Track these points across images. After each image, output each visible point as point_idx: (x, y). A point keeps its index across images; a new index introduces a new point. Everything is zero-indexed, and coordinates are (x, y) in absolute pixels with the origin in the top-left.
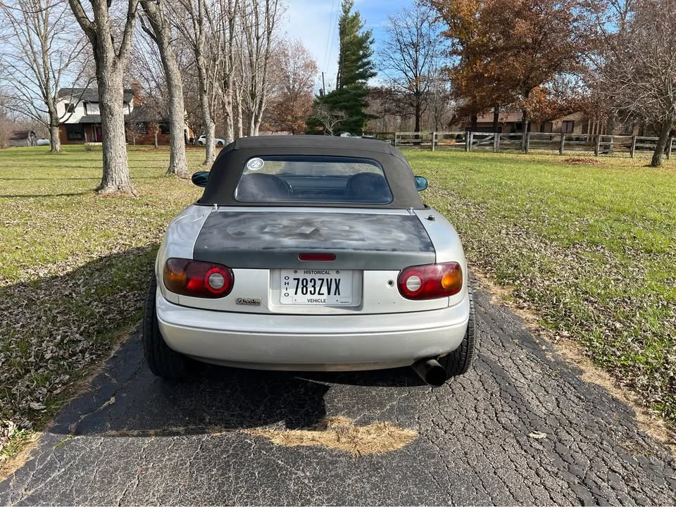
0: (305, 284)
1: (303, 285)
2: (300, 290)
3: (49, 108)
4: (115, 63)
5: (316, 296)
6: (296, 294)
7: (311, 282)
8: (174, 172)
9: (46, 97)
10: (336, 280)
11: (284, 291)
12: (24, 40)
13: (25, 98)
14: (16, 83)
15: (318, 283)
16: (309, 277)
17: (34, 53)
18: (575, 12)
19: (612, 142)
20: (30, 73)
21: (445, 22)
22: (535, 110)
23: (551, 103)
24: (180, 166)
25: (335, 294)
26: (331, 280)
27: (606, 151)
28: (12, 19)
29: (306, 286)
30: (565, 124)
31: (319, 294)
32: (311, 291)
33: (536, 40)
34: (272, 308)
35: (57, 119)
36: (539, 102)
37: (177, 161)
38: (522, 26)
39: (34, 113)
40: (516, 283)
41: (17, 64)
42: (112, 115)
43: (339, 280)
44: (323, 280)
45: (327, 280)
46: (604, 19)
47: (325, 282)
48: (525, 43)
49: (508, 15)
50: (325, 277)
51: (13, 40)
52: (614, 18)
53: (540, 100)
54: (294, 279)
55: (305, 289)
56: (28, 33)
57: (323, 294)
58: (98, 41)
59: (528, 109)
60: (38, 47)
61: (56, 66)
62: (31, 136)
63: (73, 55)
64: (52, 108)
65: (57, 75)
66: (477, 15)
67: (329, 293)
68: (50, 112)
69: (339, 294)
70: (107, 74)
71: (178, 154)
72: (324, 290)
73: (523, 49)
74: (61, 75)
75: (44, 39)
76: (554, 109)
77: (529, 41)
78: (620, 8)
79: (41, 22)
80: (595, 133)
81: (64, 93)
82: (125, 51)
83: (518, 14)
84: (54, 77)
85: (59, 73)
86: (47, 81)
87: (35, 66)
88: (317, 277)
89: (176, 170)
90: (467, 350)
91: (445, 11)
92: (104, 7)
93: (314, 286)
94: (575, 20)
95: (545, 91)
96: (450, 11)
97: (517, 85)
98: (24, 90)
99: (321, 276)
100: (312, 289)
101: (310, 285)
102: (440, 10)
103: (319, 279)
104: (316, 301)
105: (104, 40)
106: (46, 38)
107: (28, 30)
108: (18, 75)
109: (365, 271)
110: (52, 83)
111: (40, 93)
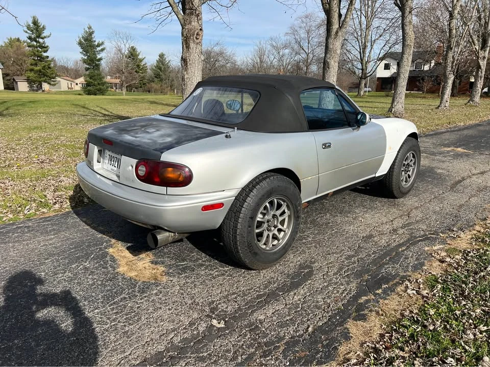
3: (362, 66)
6: (108, 164)
8: (391, 112)
9: (362, 60)
11: (105, 161)
20: (356, 43)
24: (397, 107)
25: (119, 168)
26: (119, 159)
29: (111, 160)
32: (112, 164)
34: (96, 169)
35: (366, 74)
37: (395, 104)
42: (329, 68)
47: (117, 160)
50: (117, 156)
54: (109, 155)
55: (111, 162)
56: (360, 16)
57: (115, 167)
64: (364, 66)
67: (117, 167)
68: (362, 69)
70: (331, 41)
71: (398, 98)
72: (116, 164)
82: (344, 23)
88: (115, 156)
89: (393, 110)
93: (114, 161)
103: (115, 158)
104: (113, 170)
111: (359, 57)
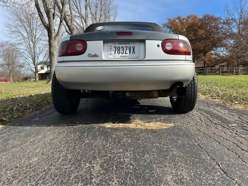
0: (119, 49)
1: (118, 50)
2: (117, 52)
4: (55, 38)
5: (124, 55)
6: (115, 53)
7: (122, 48)
9: (34, 63)
10: (133, 47)
11: (109, 52)
12: (27, 44)
13: (27, 63)
14: (24, 58)
15: (125, 48)
16: (121, 46)
17: (31, 48)
18: (220, 26)
19: (240, 70)
20: (29, 55)
21: (173, 33)
22: (208, 61)
23: (214, 58)
25: (133, 53)
26: (131, 47)
27: (237, 74)
28: (24, 37)
29: (119, 50)
30: (220, 67)
31: (125, 53)
32: (122, 52)
33: (207, 37)
34: (104, 58)
35: (37, 70)
36: (210, 58)
38: (201, 32)
39: (30, 68)
40: (211, 94)
41: (25, 52)
42: (53, 55)
43: (134, 47)
44: (127, 47)
45: (129, 47)
46: (231, 27)
47: (128, 48)
48: (203, 37)
49: (195, 28)
50: (128, 46)
51: (24, 44)
52: (236, 27)
53: (210, 57)
54: (114, 47)
55: (119, 51)
56: (29, 42)
57: (127, 53)
58: (50, 30)
59: (206, 60)
60: (32, 46)
61: (38, 52)
62: (29, 79)
63: (44, 49)
64: (36, 66)
65: (38, 55)
66: (184, 30)
67: (130, 53)
68: (35, 68)
69: (134, 53)
70: (52, 41)
72: (128, 51)
73: (202, 39)
74: (40, 55)
75: (34, 43)
76: (216, 60)
77: (204, 36)
78: (237, 23)
79: (34, 38)
80: (232, 67)
81: (40, 63)
82: (58, 33)
83: (200, 27)
84: (37, 56)
85: (39, 54)
86: (35, 57)
87: (31, 53)
88: (124, 46)
90: (194, 94)
91: (172, 29)
92: (52, 19)
93: (123, 50)
94: (221, 28)
95: (212, 54)
96: (175, 28)
97: (201, 52)
98: (27, 60)
99: (126, 45)
100: (122, 51)
101: (121, 49)
102: (171, 29)
103: (125, 47)
104: (124, 56)
105: (51, 30)
106: (35, 43)
107: (29, 41)
108: (25, 56)
109: (146, 40)
110: (36, 58)
111: (32, 62)
